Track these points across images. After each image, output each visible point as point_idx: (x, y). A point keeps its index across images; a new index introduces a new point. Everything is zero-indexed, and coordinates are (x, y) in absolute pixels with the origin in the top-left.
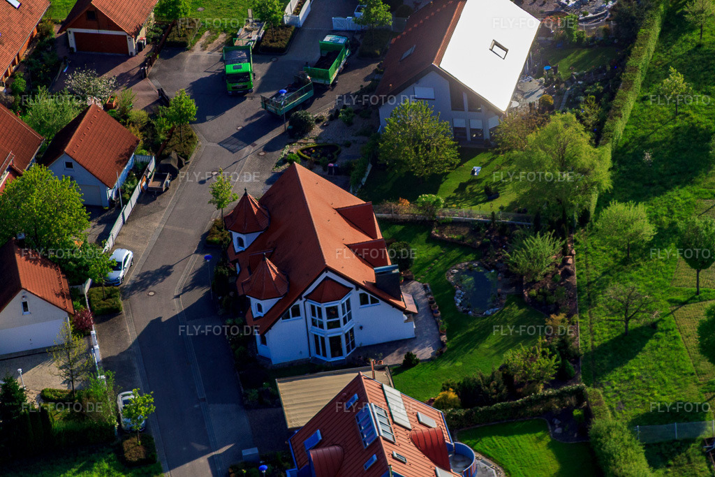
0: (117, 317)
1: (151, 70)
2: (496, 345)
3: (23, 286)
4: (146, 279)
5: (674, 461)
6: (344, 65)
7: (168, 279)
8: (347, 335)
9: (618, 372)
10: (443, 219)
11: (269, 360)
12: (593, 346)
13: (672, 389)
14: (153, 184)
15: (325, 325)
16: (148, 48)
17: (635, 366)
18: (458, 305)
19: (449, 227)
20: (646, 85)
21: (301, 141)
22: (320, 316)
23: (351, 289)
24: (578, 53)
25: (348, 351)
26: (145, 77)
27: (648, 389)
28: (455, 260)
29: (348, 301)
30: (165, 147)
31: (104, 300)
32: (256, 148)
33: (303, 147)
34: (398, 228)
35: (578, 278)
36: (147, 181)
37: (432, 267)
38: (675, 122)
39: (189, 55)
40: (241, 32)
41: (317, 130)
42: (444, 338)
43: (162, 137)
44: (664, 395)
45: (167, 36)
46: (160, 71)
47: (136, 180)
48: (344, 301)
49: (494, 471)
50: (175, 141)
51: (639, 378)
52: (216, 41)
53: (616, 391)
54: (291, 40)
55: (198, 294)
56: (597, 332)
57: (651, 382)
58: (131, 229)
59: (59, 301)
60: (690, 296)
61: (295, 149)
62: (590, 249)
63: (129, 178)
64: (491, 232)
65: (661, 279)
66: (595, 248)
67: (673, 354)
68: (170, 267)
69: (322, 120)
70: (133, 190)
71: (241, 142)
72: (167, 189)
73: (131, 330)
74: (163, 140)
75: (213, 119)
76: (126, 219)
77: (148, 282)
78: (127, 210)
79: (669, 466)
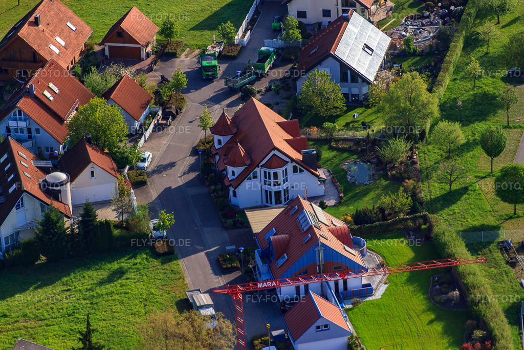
0: (145, 186)
1: (155, 67)
2: (373, 199)
3: (92, 161)
4: (161, 168)
5: (481, 252)
6: (273, 64)
7: (173, 168)
8: (284, 190)
9: (446, 210)
10: (338, 137)
11: (238, 206)
12: (430, 198)
13: (479, 218)
14: (162, 122)
16: (152, 57)
17: (455, 207)
18: (349, 179)
19: (341, 142)
20: (456, 72)
22: (270, 178)
23: (288, 162)
24: (414, 59)
25: (285, 201)
26: (152, 70)
27: (465, 218)
28: (345, 158)
29: (286, 169)
30: (167, 104)
31: (137, 177)
32: (221, 106)
35: (420, 165)
36: (158, 121)
37: (332, 162)
38: (474, 91)
39: (178, 60)
40: (209, 47)
42: (342, 195)
43: (165, 98)
44: (474, 221)
45: (164, 49)
46: (161, 68)
47: (151, 119)
48: (284, 168)
49: (376, 257)
50: (173, 101)
51: (459, 213)
52: (194, 53)
53: (445, 219)
54: (240, 52)
55: (192, 175)
56: (433, 191)
58: (150, 144)
59: (113, 172)
60: (487, 174)
62: (426, 152)
63: (147, 117)
64: (367, 144)
65: (469, 166)
66: (430, 151)
67: (478, 202)
68: (175, 163)
69: (261, 92)
70: (150, 124)
71: (212, 103)
73: (154, 192)
74: (166, 100)
75: (195, 92)
76: (146, 139)
77: (162, 170)
78: (147, 134)
79: (478, 254)
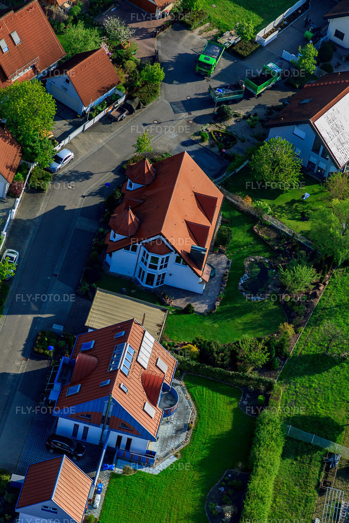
0: (41, 194)
1: (162, 34)
4: (73, 175)
7: (85, 182)
8: (159, 276)
10: (266, 221)
12: (301, 353)
14: (115, 113)
15: (148, 265)
17: (317, 380)
18: (240, 284)
19: (266, 228)
21: (218, 125)
22: (147, 258)
23: (172, 251)
31: (39, 179)
32: (190, 116)
33: (217, 129)
34: (237, 214)
35: (320, 302)
39: (189, 34)
41: (231, 122)
42: (218, 304)
43: (138, 83)
46: (166, 37)
47: (105, 107)
49: (191, 411)
50: (145, 89)
52: (209, 32)
54: (253, 53)
55: (96, 200)
56: (309, 345)
57: (320, 396)
58: (85, 137)
59: (6, 172)
61: (211, 128)
62: (339, 285)
63: (101, 104)
64: (287, 244)
68: (92, 174)
69: (238, 117)
70: (100, 112)
71: (183, 108)
72: (121, 120)
73: (44, 206)
74: (138, 86)
75: (177, 84)
76: (86, 129)
77: (73, 178)
